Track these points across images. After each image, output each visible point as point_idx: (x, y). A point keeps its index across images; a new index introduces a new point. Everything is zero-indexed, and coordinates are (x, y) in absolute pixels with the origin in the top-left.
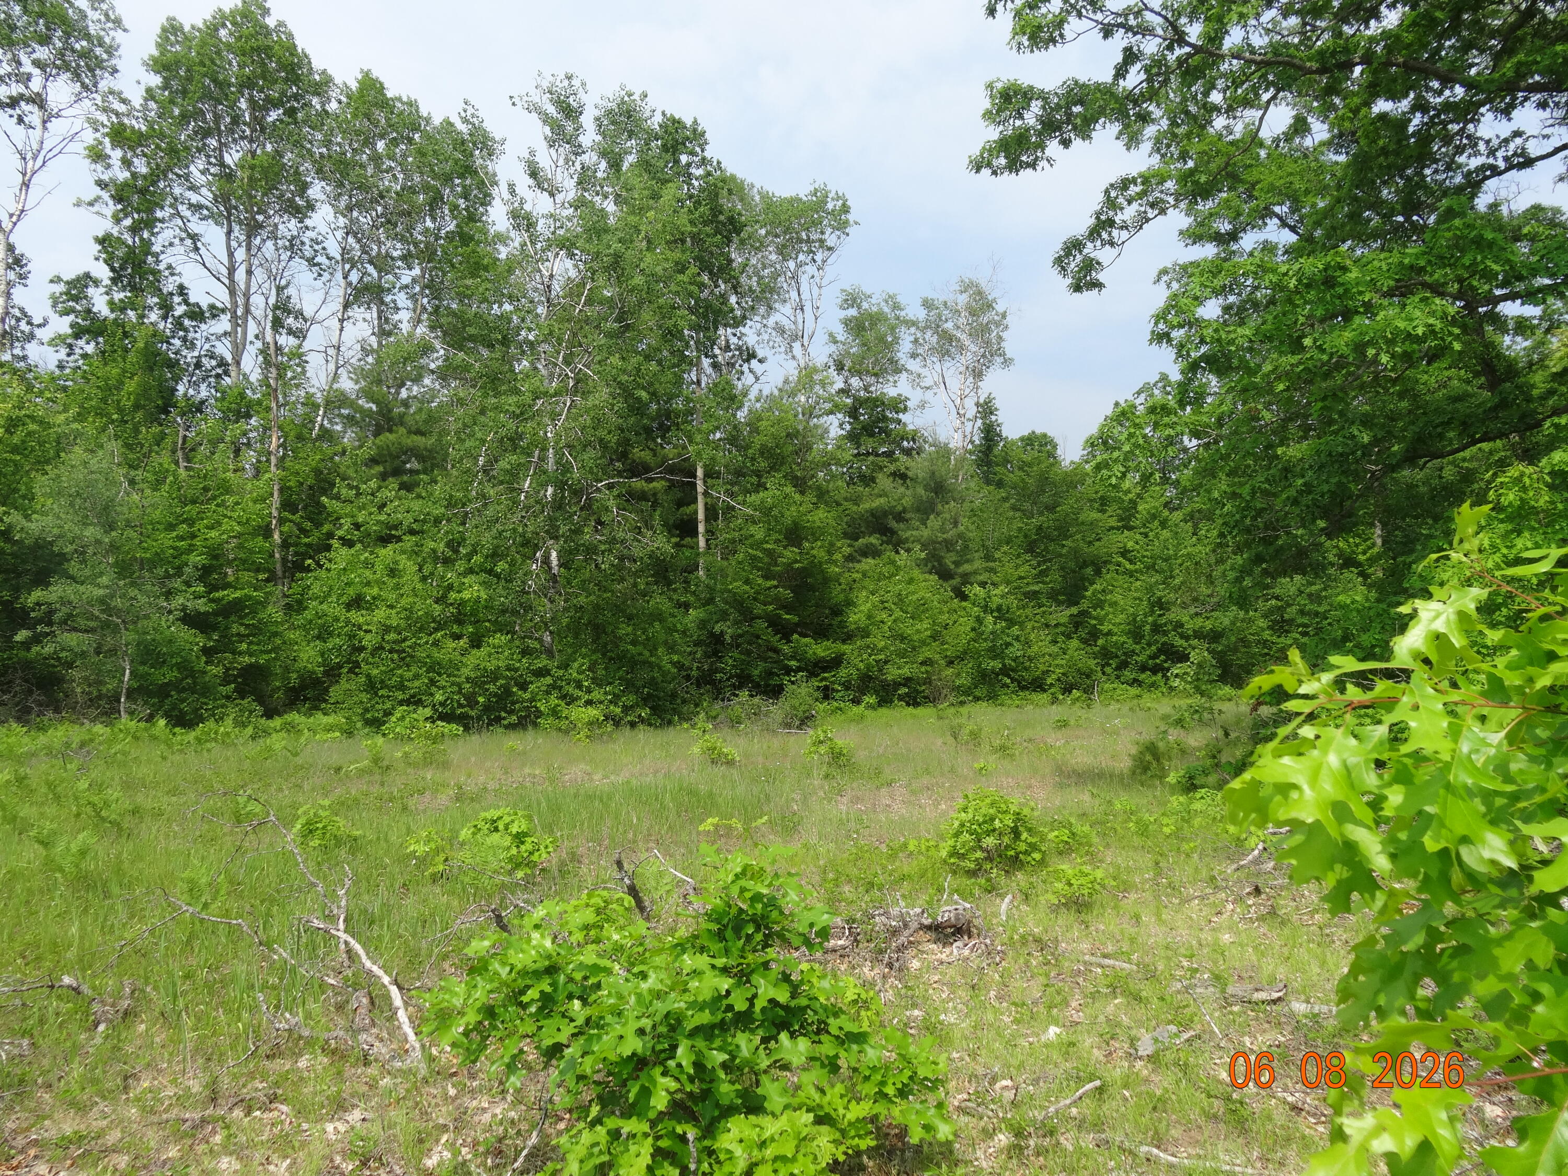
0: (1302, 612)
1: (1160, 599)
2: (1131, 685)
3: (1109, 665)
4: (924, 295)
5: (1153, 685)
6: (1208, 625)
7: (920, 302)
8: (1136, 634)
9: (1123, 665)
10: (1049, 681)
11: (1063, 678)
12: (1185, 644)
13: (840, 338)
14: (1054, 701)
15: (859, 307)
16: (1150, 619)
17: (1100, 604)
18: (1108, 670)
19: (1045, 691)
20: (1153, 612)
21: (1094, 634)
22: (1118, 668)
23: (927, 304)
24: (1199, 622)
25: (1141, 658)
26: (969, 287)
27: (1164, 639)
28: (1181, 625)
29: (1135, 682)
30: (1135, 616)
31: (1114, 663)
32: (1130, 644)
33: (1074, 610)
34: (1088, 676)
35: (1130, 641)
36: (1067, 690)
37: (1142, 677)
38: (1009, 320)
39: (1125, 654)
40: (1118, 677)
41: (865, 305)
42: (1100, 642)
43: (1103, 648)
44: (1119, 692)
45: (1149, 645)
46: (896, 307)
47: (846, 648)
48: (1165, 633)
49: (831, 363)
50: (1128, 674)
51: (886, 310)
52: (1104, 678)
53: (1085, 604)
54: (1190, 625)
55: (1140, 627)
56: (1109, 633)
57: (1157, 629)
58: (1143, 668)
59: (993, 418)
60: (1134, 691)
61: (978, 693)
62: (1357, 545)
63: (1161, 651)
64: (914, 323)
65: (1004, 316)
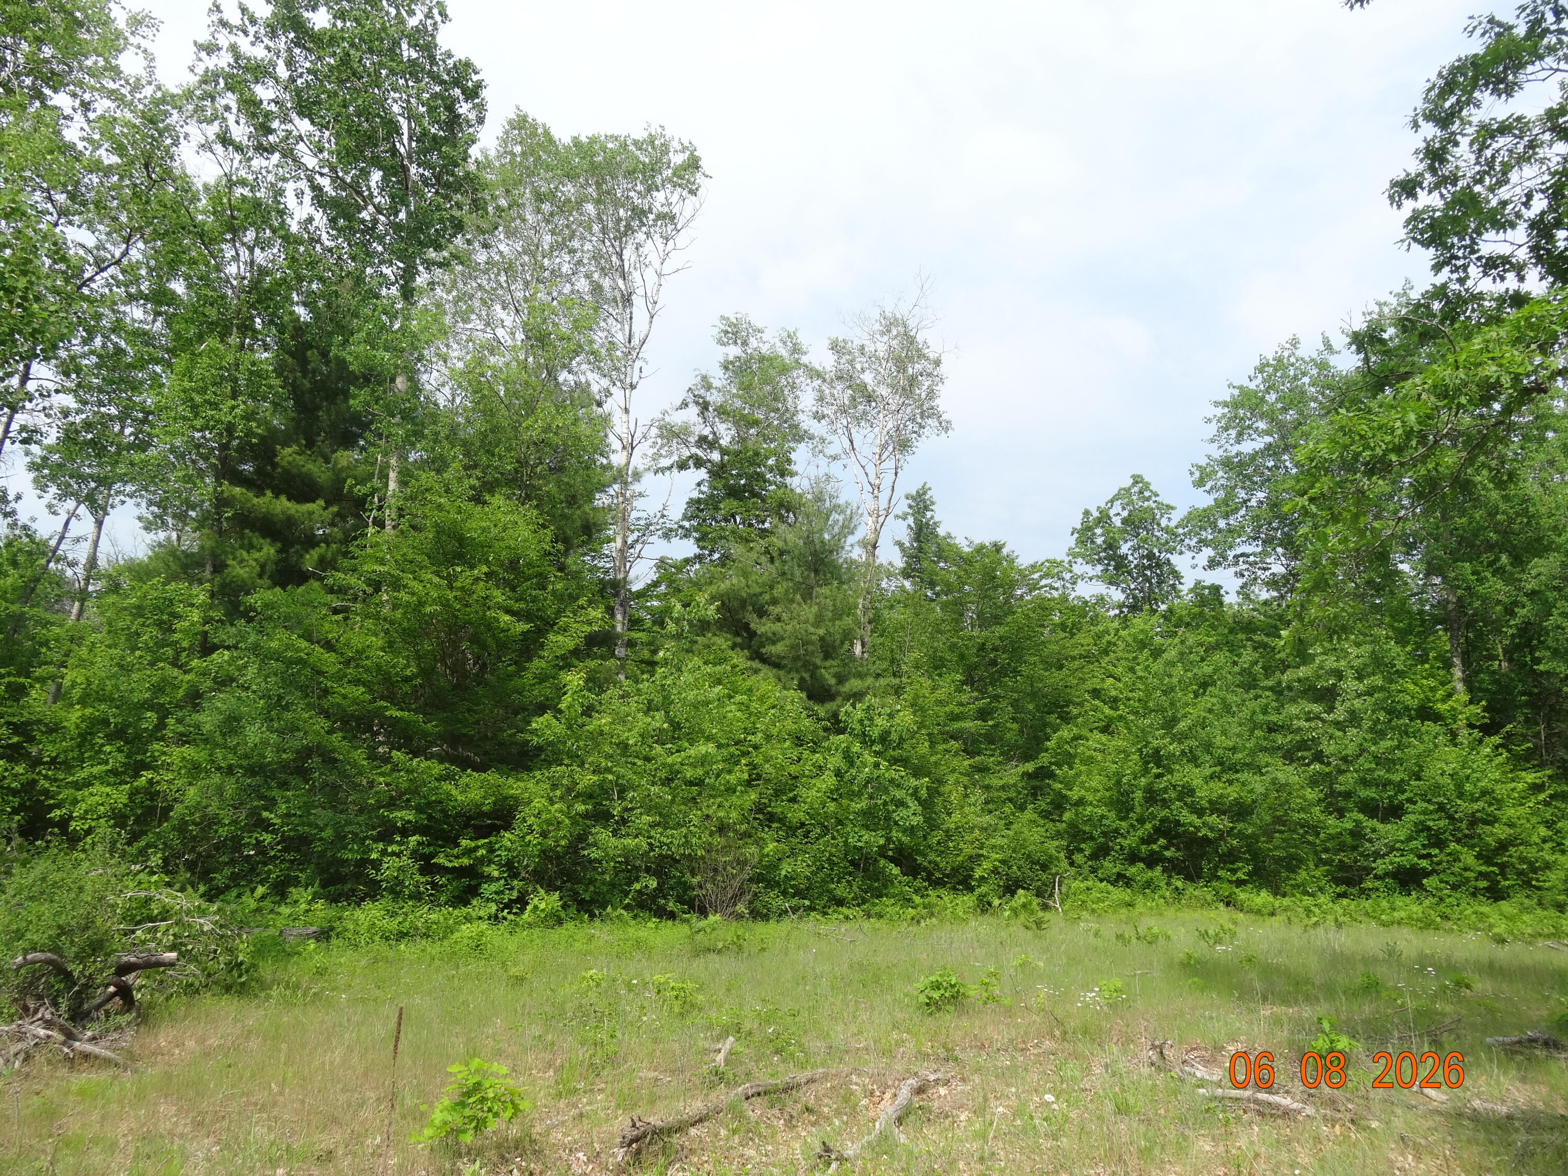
0: (1364, 782)
1: (1157, 751)
2: (1114, 883)
3: (1081, 850)
4: (833, 336)
5: (1148, 884)
6: (1232, 793)
7: (826, 343)
8: (1122, 805)
9: (1101, 852)
10: (978, 873)
11: (1003, 869)
12: (1198, 822)
13: (716, 383)
14: (984, 906)
15: (745, 343)
16: (1143, 781)
17: (1068, 759)
18: (1078, 858)
19: (971, 889)
20: (1146, 771)
21: (1059, 804)
22: (1094, 856)
23: (836, 347)
24: (1217, 788)
25: (1129, 842)
26: (890, 324)
27: (1165, 813)
28: (1191, 792)
29: (1121, 879)
30: (1119, 776)
31: (1087, 848)
32: (1111, 819)
33: (1030, 767)
34: (1044, 867)
35: (1112, 815)
36: (1010, 889)
37: (1132, 871)
38: (943, 370)
39: (1104, 834)
40: (1094, 871)
41: (753, 343)
42: (1067, 816)
43: (1072, 825)
44: (1095, 894)
45: (1142, 821)
46: (796, 349)
47: (515, 786)
48: (1165, 804)
49: (690, 399)
50: (1109, 866)
51: (784, 353)
52: (1073, 871)
53: (1044, 759)
54: (1204, 793)
55: (1127, 793)
56: (1081, 802)
57: (1152, 797)
58: (1133, 858)
59: (929, 514)
60: (1119, 894)
61: (841, 890)
62: (1433, 690)
63: (1159, 831)
64: (819, 375)
65: (937, 363)
